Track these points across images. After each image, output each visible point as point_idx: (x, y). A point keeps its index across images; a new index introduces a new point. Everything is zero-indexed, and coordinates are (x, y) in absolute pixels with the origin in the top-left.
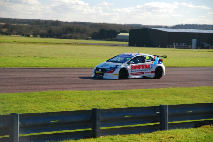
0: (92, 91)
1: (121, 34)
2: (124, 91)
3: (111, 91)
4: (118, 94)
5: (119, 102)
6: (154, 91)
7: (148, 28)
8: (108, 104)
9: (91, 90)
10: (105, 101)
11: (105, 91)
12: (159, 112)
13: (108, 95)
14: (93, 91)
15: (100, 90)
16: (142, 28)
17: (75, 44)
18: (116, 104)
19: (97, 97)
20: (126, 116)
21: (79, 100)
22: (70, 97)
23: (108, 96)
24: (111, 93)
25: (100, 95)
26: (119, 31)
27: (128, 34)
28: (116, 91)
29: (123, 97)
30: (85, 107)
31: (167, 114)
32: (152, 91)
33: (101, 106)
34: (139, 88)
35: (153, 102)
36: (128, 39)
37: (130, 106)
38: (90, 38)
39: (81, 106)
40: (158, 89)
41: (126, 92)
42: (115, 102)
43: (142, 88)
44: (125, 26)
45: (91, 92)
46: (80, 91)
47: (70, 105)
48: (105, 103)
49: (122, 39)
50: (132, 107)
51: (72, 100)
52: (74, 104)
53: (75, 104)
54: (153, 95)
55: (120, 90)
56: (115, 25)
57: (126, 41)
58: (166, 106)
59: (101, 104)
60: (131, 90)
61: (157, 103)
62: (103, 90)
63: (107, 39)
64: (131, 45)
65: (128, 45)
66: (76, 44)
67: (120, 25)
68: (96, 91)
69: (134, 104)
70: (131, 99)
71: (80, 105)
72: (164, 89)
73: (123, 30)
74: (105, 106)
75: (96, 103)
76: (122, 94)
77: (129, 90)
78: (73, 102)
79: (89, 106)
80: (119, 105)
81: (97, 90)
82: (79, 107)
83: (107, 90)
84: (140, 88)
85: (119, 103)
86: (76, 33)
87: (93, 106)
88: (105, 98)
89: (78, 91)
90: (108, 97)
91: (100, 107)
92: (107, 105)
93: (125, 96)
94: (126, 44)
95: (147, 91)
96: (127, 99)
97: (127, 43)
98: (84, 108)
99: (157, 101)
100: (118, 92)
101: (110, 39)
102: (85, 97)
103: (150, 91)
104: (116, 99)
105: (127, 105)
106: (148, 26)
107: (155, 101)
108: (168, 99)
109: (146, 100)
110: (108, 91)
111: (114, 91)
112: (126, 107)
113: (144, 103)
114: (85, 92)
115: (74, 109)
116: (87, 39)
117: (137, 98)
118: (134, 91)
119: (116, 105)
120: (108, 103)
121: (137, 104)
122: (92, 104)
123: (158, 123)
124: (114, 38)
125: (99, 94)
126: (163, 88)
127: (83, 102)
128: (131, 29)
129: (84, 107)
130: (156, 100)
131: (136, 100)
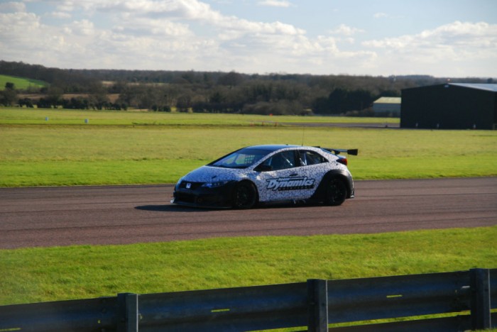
0: (311, 237)
1: (383, 100)
2: (388, 234)
3: (357, 236)
4: (372, 242)
5: (375, 262)
6: (460, 234)
7: (446, 84)
8: (349, 267)
9: (310, 235)
10: (342, 260)
11: (343, 237)
12: (468, 287)
13: (350, 244)
14: (315, 237)
15: (331, 233)
16: (429, 84)
17: (275, 126)
18: (369, 267)
19: (324, 249)
20: (388, 297)
21: (281, 257)
22: (260, 251)
23: (349, 248)
24: (358, 240)
25: (331, 246)
26: (376, 92)
27: (398, 100)
28: (369, 236)
29: (385, 250)
30: (296, 275)
31: (487, 290)
32: (455, 234)
33: (332, 271)
34: (423, 228)
35: (456, 261)
36: (399, 110)
37: (401, 271)
38: (309, 110)
39: (286, 273)
40: (469, 230)
41: (392, 238)
42: (366, 262)
43: (431, 228)
44: (391, 80)
45: (310, 239)
46: (285, 238)
47: (261, 271)
48: (341, 265)
49: (386, 112)
50: (406, 274)
51: (266, 259)
52: (269, 268)
53: (273, 268)
54: (456, 244)
55: (378, 232)
56: (367, 78)
57: (394, 116)
58: (485, 271)
59: (333, 268)
60: (405, 233)
61: (467, 262)
62: (339, 233)
63: (349, 113)
64: (406, 125)
65: (399, 126)
66: (277, 126)
67: (381, 79)
68: (322, 237)
69: (411, 266)
70: (403, 254)
71: (284, 271)
72: (483, 228)
73: (386, 89)
74: (342, 273)
75: (322, 265)
76: (382, 243)
77: (399, 233)
78: (268, 264)
79: (304, 273)
80: (376, 268)
81: (324, 234)
82: (281, 276)
83: (348, 233)
84: (427, 228)
85: (376, 265)
86: (276, 100)
87: (315, 271)
88: (342, 253)
89: (281, 238)
90: (350, 250)
91: (330, 275)
92: (349, 270)
93: (390, 248)
94: (396, 124)
95: (443, 233)
96: (395, 255)
97: (397, 121)
98: (293, 277)
99: (467, 258)
100: (374, 238)
101: (355, 112)
102: (296, 251)
103: (451, 235)
104: (370, 255)
105: (394, 269)
106: (445, 80)
107: (463, 258)
108: (493, 254)
109: (440, 255)
110: (349, 237)
111: (363, 236)
112: (391, 274)
113: (436, 263)
114: (295, 238)
115: (270, 280)
116: (303, 114)
117: (418, 250)
118: (413, 234)
119: (367, 269)
120: (349, 264)
121: (418, 265)
122: (311, 267)
123: (468, 313)
124: (366, 110)
125: (330, 244)
126: (482, 226)
127: (290, 263)
128: (405, 87)
129: (293, 275)
130: (464, 256)
131: (416, 257)
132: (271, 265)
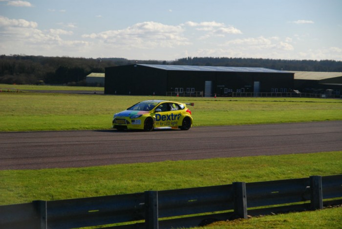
0: (40, 170)
1: (93, 75)
2: (93, 168)
3: (72, 169)
4: (83, 173)
5: (84, 187)
6: (142, 167)
7: (136, 65)
8: (65, 191)
9: (39, 169)
10: (61, 186)
11: (62, 170)
13: (67, 175)
14: (42, 170)
15: (54, 167)
16: (124, 64)
17: (17, 92)
18: (79, 191)
19: (48, 179)
20: (90, 211)
21: (18, 185)
22: (2, 180)
23: (66, 178)
24: (72, 172)
25: (53, 176)
26: (88, 69)
27: (103, 75)
28: (80, 169)
29: (91, 179)
30: (28, 197)
31: (156, 205)
32: (138, 167)
33: (54, 194)
34: (117, 163)
35: (139, 185)
36: (104, 82)
37: (102, 194)
38: (42, 81)
39: (21, 196)
40: (148, 164)
41: (96, 170)
42: (77, 187)
43: (123, 163)
44: (98, 61)
45: (39, 172)
46: (21, 171)
47: (3, 195)
48: (60, 190)
49: (95, 83)
50: (105, 195)
51: (7, 186)
52: (9, 192)
53: (11, 193)
54: (139, 174)
55: (87, 166)
56: (82, 60)
57: (101, 86)
58: (155, 192)
59: (54, 192)
60: (105, 167)
61: (146, 186)
62: (60, 167)
63: (69, 83)
64: (108, 92)
65: (103, 93)
66: (18, 92)
67: (91, 60)
68: (47, 170)
69: (109, 189)
70: (103, 181)
71: (20, 195)
72: (158, 163)
73: (95, 67)
74: (60, 195)
75: (47, 190)
76: (89, 174)
77: (101, 166)
78: (8, 190)
79: (34, 196)
80: (84, 191)
81: (49, 168)
82: (17, 198)
83: (66, 167)
84: (120, 163)
85: (85, 189)
86: (18, 73)
87: (42, 195)
88: (61, 181)
89: (18, 171)
90: (67, 179)
91: (52, 196)
92: (64, 193)
93: (94, 177)
94: (101, 91)
95: (131, 167)
96: (98, 182)
97: (102, 89)
98: (26, 199)
99: (146, 183)
100: (83, 170)
101: (74, 83)
102: (29, 181)
103: (136, 168)
104: (80, 182)
105: (97, 192)
106: (135, 61)
107: (144, 183)
108: (163, 180)
109: (128, 182)
110: (66, 170)
111: (76, 169)
112: (95, 195)
113: (125, 187)
114: (28, 171)
115: (10, 201)
116: (37, 84)
117: (113, 179)
118: (110, 168)
119: (78, 192)
120: (66, 188)
121: (113, 189)
122: (39, 192)
123: (144, 221)
124: (81, 81)
125: (53, 175)
126: (157, 161)
127: (24, 189)
128: (108, 66)
129: (26, 197)
130: (144, 182)
131: (112, 183)
132: (10, 191)
